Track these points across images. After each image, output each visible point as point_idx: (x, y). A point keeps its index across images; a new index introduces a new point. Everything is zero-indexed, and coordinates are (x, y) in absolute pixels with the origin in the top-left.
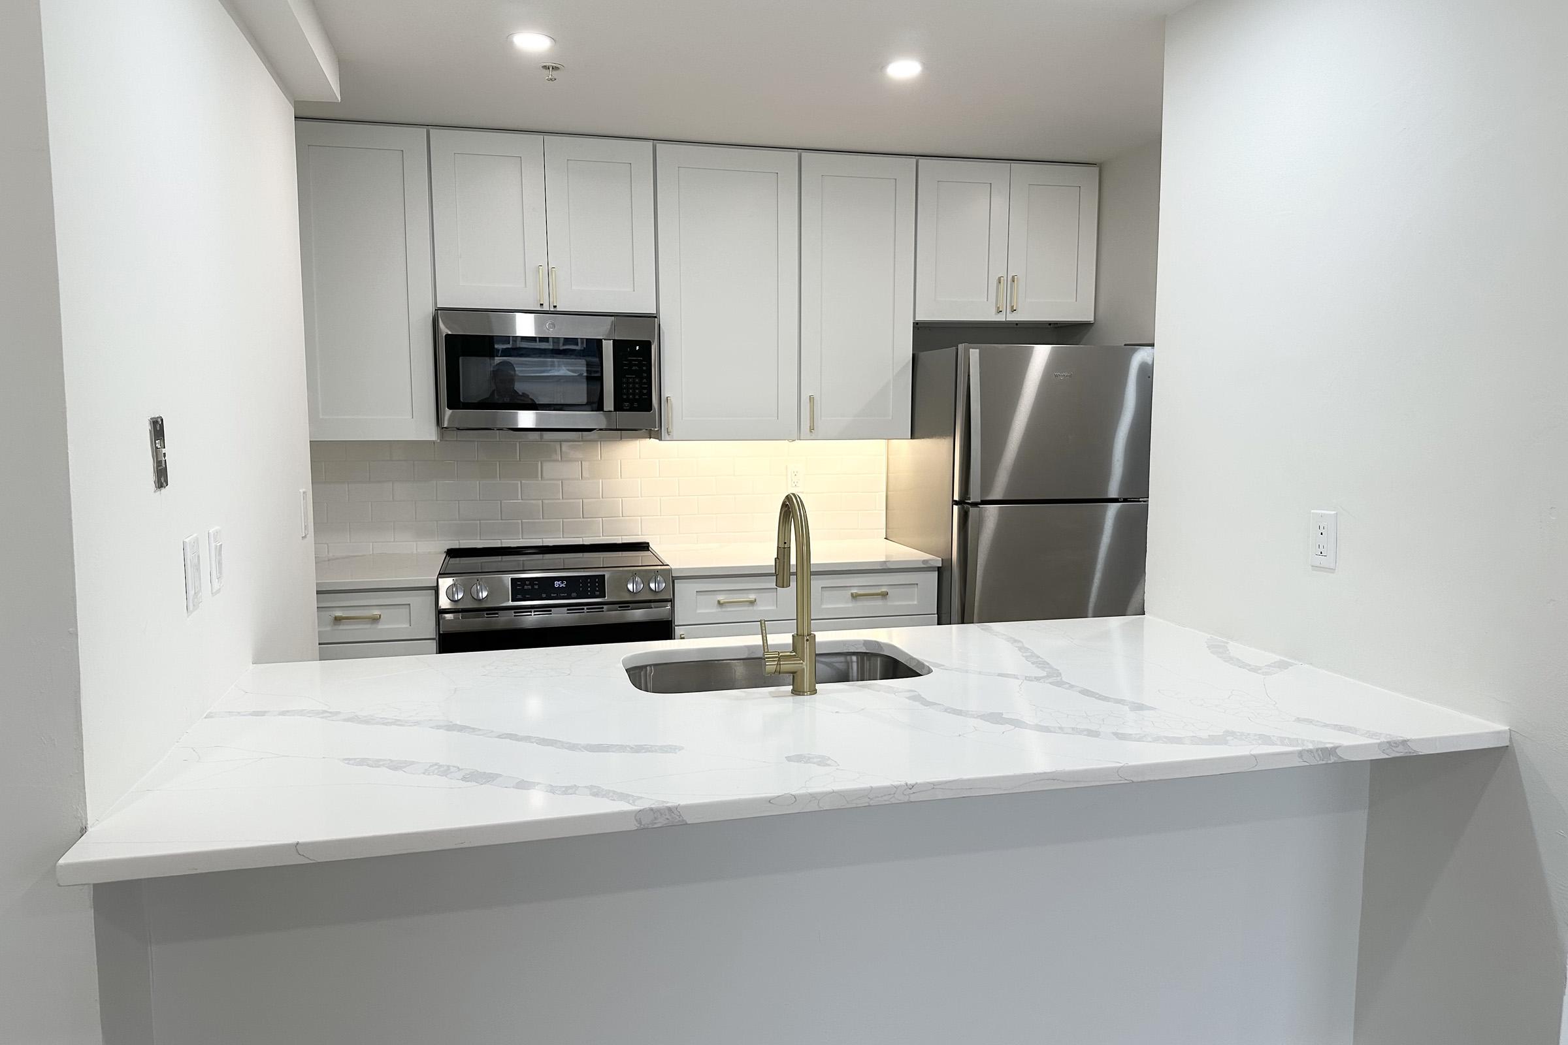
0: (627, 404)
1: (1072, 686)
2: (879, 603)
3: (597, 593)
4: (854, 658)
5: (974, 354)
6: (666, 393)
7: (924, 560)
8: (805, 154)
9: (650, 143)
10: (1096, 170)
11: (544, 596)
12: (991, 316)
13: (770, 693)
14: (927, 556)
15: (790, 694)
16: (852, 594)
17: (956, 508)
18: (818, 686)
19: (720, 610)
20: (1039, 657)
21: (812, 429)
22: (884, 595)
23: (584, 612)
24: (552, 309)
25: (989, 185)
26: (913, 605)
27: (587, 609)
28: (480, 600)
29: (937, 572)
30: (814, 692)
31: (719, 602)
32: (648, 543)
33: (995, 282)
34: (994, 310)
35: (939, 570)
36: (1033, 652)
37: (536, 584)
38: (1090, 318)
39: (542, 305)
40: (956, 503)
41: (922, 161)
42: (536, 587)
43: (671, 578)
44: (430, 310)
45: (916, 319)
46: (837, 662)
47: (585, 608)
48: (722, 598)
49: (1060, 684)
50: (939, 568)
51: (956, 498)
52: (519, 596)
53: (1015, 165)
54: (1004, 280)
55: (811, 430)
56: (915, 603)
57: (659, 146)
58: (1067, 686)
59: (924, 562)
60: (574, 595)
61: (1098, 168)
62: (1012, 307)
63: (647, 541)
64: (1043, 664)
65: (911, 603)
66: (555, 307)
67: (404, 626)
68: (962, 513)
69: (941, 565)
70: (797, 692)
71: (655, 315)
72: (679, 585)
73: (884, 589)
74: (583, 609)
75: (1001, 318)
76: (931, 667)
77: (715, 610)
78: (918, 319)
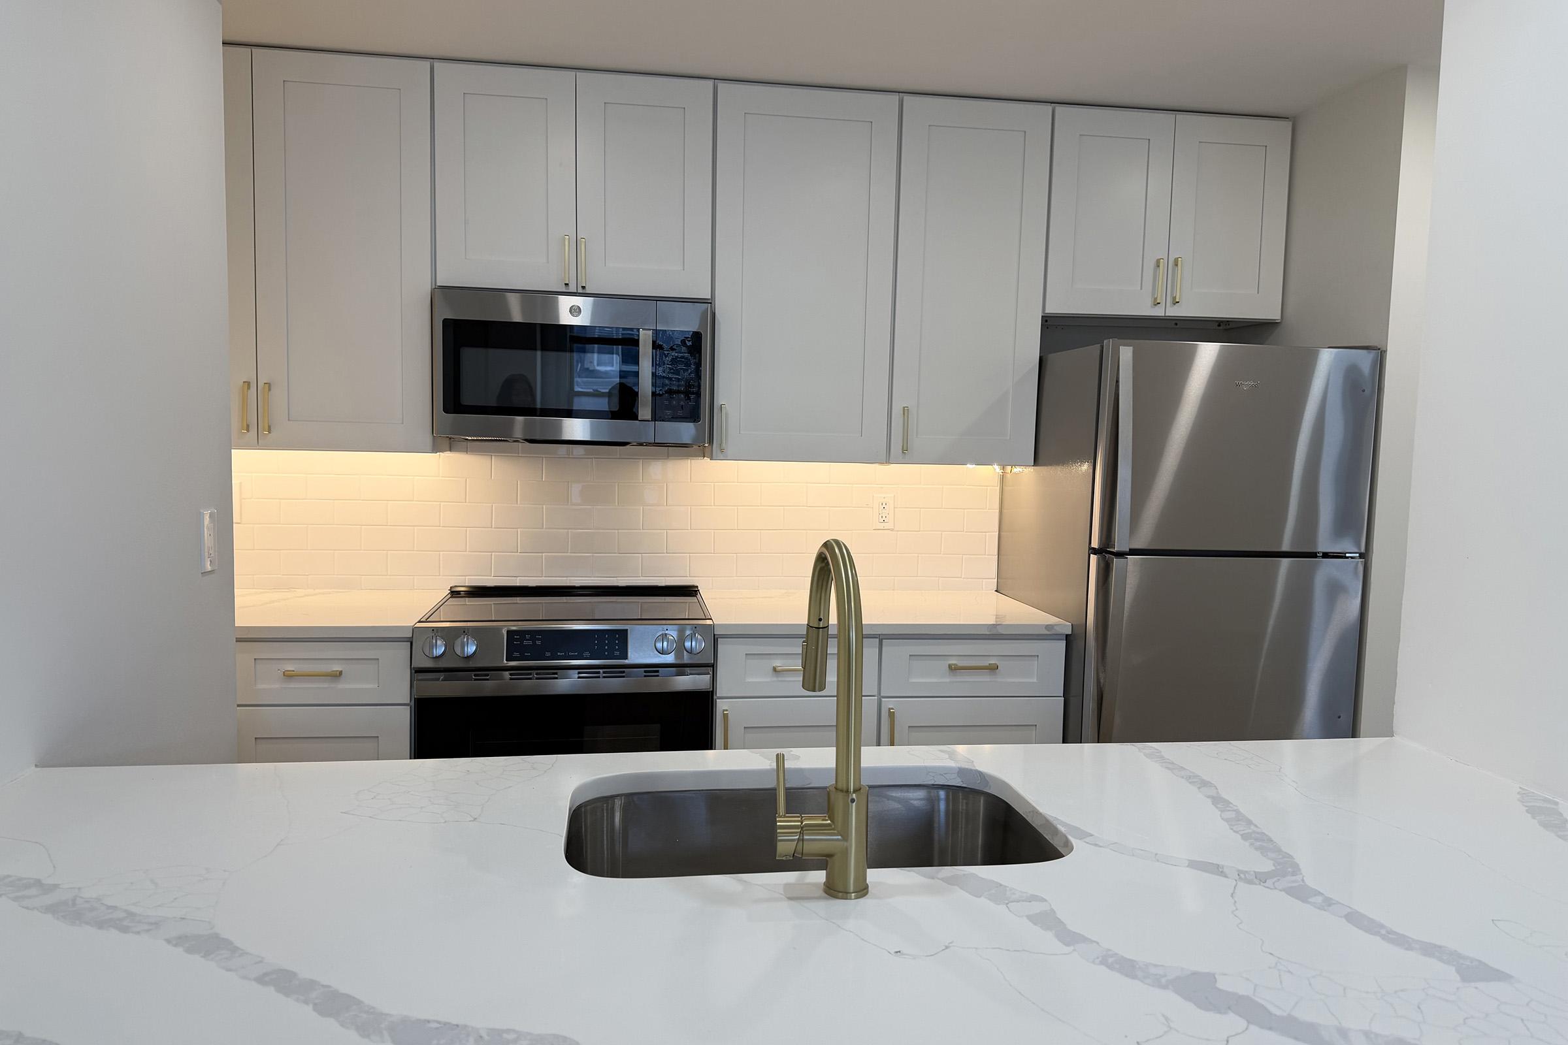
0: (668, 412)
1: (1328, 903)
2: (984, 678)
3: (617, 653)
4: (942, 794)
5: (1126, 354)
6: (720, 399)
7: (1048, 625)
8: (907, 99)
9: (710, 83)
10: (1287, 126)
11: (548, 654)
12: (1146, 310)
13: (787, 886)
14: (1052, 620)
15: (821, 893)
16: (950, 666)
17: (1093, 558)
18: (874, 876)
19: (775, 679)
20: (1250, 822)
21: (905, 450)
22: (993, 668)
23: (599, 677)
24: (580, 290)
25: (1148, 141)
26: (1033, 683)
27: (604, 673)
28: (468, 658)
29: (1065, 641)
30: (863, 890)
31: (775, 669)
32: (697, 587)
33: (1152, 264)
34: (1149, 301)
35: (1068, 638)
36: (1237, 812)
37: (538, 639)
38: (1275, 315)
39: (567, 284)
40: (1095, 551)
41: (1059, 109)
42: (538, 643)
43: (714, 638)
44: (427, 288)
45: (1046, 312)
46: (916, 800)
47: (601, 671)
48: (778, 663)
49: (1301, 893)
50: (1067, 635)
51: (1095, 544)
52: (516, 654)
53: (1181, 117)
54: (1164, 262)
55: (903, 450)
56: (1035, 680)
57: (722, 86)
58: (1319, 899)
59: (1048, 627)
60: (587, 654)
61: (1291, 123)
62: (1174, 298)
63: (696, 584)
64: (1261, 842)
65: (1031, 681)
66: (583, 287)
67: (371, 686)
68: (1102, 565)
69: (1070, 633)
70: (833, 890)
71: (710, 301)
72: (723, 648)
73: (993, 661)
74: (599, 673)
75: (1159, 312)
76: (1070, 838)
77: (769, 679)
78: (1050, 310)
